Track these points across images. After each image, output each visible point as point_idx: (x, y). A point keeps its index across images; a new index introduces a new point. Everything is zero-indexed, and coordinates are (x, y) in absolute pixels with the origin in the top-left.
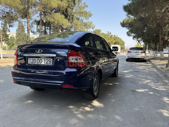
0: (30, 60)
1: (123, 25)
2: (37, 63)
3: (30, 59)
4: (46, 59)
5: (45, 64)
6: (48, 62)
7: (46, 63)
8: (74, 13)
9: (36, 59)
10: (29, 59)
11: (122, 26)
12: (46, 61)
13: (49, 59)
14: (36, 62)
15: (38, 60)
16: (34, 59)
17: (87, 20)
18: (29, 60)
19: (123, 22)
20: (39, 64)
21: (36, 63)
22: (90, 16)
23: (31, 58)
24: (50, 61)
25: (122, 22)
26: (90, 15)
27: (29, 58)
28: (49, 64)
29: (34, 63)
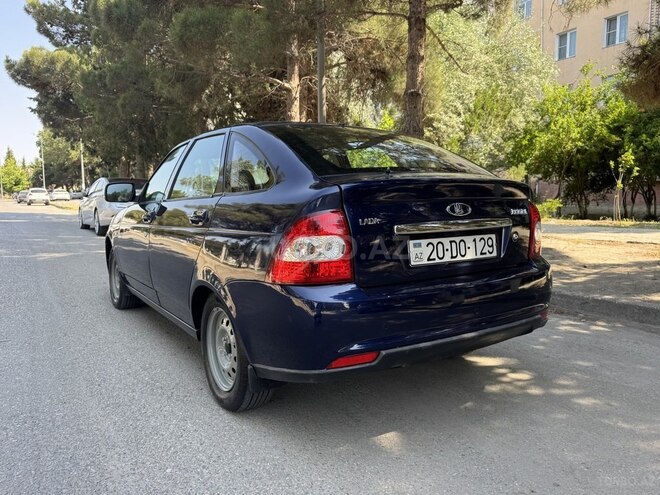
2: (452, 257)
3: (420, 245)
4: (478, 237)
5: (479, 256)
6: (486, 249)
7: (482, 254)
9: (446, 241)
10: (415, 245)
12: (480, 246)
13: (486, 237)
14: (449, 254)
15: (454, 244)
18: (413, 251)
21: (447, 259)
23: (424, 242)
27: (411, 243)
28: (488, 255)
29: (438, 261)
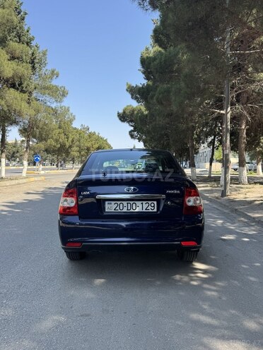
0: (109, 206)
1: (123, 117)
2: (128, 210)
3: (111, 204)
4: (144, 202)
6: (150, 207)
7: (146, 210)
8: (33, 87)
9: (125, 203)
11: (120, 119)
12: (145, 206)
13: (150, 202)
14: (126, 208)
15: (129, 204)
16: (119, 203)
17: (59, 104)
18: (107, 206)
19: (124, 112)
20: (132, 210)
21: (125, 210)
22: (63, 96)
23: (113, 202)
24: (153, 205)
25: (121, 111)
26: (64, 94)
27: (107, 203)
28: (151, 210)
29: (119, 211)
